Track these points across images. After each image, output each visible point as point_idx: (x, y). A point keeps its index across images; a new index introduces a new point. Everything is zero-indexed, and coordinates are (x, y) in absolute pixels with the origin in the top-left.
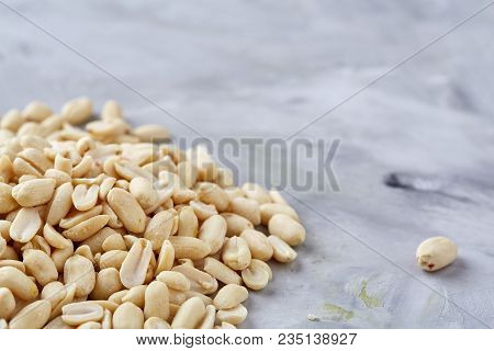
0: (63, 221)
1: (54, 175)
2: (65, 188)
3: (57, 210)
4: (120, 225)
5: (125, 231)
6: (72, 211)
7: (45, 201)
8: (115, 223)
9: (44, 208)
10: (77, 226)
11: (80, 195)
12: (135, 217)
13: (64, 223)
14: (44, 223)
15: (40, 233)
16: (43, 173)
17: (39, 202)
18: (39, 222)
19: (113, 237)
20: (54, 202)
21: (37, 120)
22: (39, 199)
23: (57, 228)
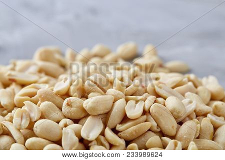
0: (118, 126)
1: (113, 93)
2: (120, 103)
3: (115, 118)
4: (159, 130)
5: (162, 134)
6: (125, 119)
7: (106, 111)
8: (155, 128)
9: (105, 117)
10: (128, 129)
11: (131, 107)
12: (170, 125)
13: (119, 127)
14: (105, 126)
15: (103, 134)
16: (105, 92)
17: (102, 112)
18: (101, 126)
19: (154, 138)
20: (113, 113)
21: (101, 56)
22: (102, 110)
23: (114, 130)
